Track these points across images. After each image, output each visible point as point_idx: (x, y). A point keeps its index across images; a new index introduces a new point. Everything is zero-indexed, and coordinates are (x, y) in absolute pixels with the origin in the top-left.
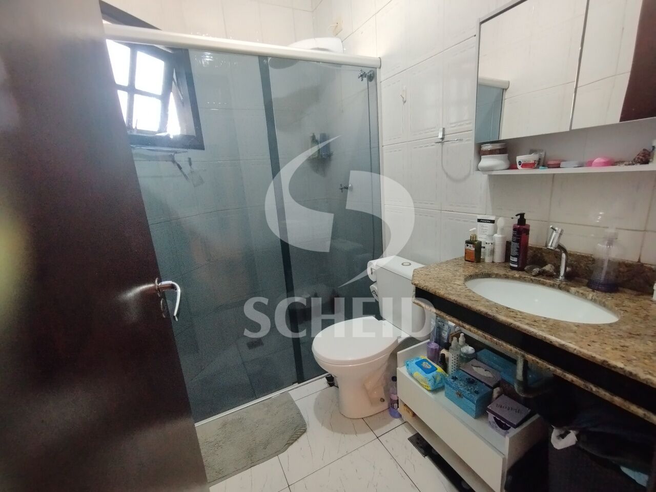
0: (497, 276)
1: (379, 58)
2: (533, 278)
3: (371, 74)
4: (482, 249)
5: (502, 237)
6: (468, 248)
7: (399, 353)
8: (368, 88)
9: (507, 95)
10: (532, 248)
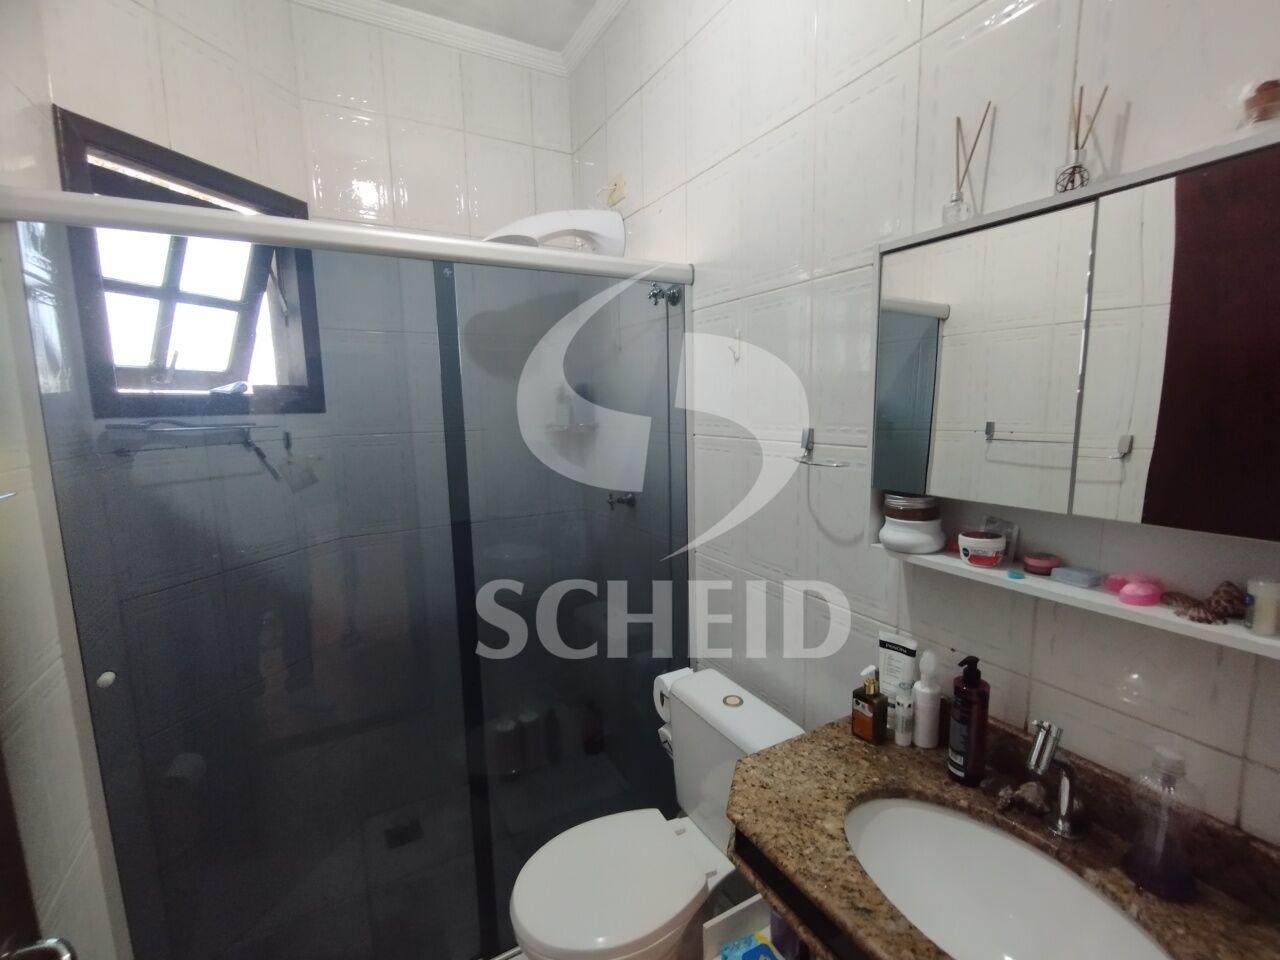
0: (921, 797)
1: (691, 265)
2: (999, 817)
3: (674, 293)
4: (889, 709)
5: (931, 695)
6: (859, 708)
7: (707, 925)
8: (668, 318)
9: (946, 330)
10: (994, 729)
